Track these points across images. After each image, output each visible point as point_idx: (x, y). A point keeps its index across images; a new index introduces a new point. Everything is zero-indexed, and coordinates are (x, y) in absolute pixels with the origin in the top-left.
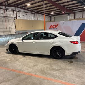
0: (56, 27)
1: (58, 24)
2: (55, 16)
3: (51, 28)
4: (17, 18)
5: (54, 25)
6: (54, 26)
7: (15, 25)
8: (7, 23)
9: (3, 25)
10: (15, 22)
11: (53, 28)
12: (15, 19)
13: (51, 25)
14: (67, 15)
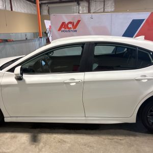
2: (50, 5)
3: (63, 29)
5: (70, 23)
11: (67, 30)
13: (63, 23)
14: (76, 3)
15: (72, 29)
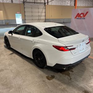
0: (84, 16)
1: (87, 12)
3: (77, 17)
4: (48, 4)
5: (82, 13)
6: (82, 15)
7: (45, 12)
8: (37, 10)
9: (32, 12)
10: (45, 9)
11: (80, 18)
12: (45, 5)
13: (78, 14)
15: (82, 18)
